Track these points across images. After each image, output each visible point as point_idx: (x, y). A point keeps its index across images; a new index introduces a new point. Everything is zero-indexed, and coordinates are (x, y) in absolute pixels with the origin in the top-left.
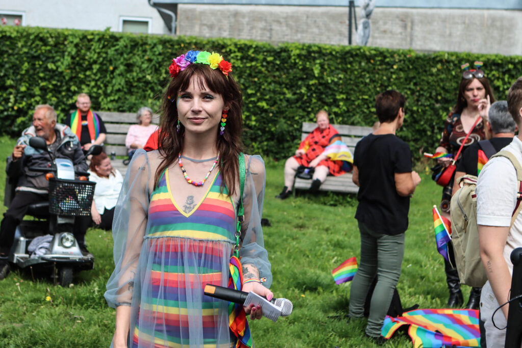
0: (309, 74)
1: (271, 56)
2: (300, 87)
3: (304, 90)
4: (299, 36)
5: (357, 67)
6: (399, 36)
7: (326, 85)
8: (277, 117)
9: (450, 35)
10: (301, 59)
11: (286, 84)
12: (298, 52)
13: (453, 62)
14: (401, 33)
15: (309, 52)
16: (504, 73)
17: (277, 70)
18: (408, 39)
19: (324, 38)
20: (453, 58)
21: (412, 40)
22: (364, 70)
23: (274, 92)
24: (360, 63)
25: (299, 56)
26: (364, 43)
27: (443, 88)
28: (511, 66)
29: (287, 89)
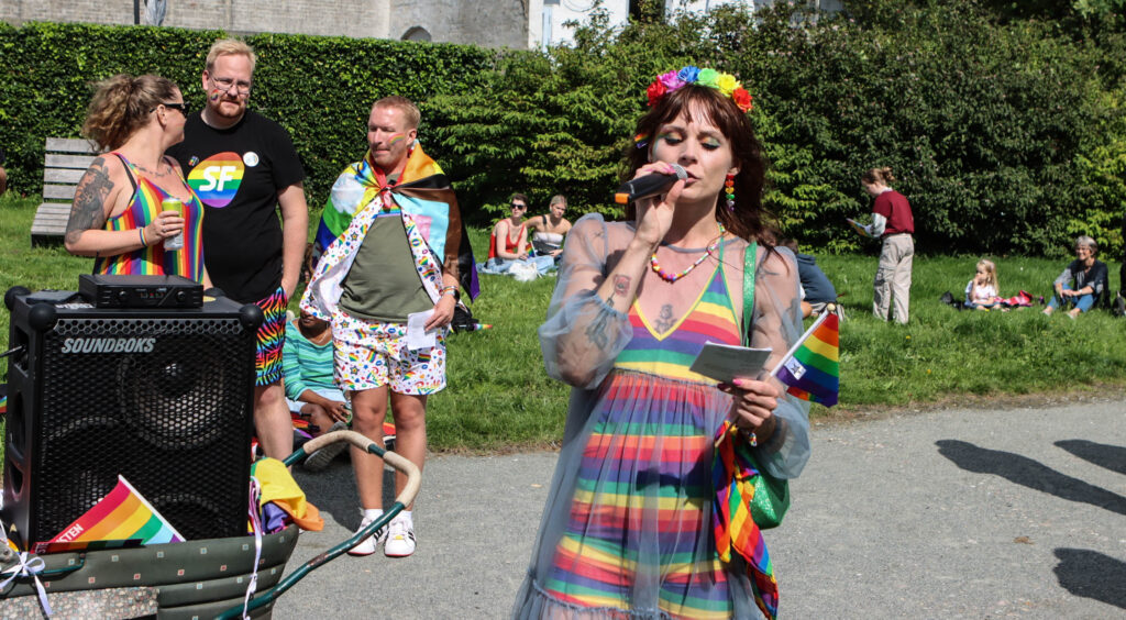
0: (69, 67)
1: (9, 41)
3: (62, 91)
4: (64, 11)
5: (142, 57)
6: (215, 12)
8: (22, 131)
9: (288, 11)
10: (56, 46)
11: (36, 83)
12: (51, 35)
13: (281, 47)
14: (217, 8)
15: (70, 36)
16: (353, 63)
17: (21, 62)
18: (228, 16)
19: (102, 15)
20: (282, 42)
21: (232, 17)
22: (153, 61)
23: (17, 94)
24: (147, 50)
25: (53, 40)
26: (158, 22)
27: (268, 85)
28: (362, 53)
29: (39, 90)
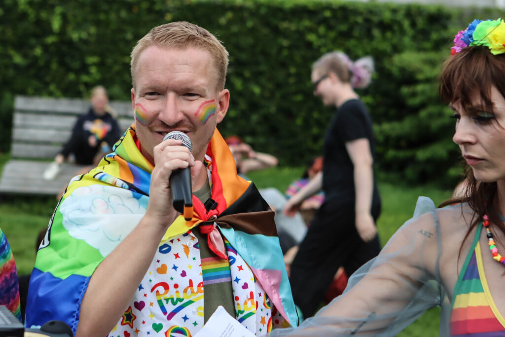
0: (44, 28)
2: (32, 48)
3: (38, 51)
7: (70, 43)
10: (33, 8)
24: (118, 12)
28: (328, 14)
29: (15, 50)
